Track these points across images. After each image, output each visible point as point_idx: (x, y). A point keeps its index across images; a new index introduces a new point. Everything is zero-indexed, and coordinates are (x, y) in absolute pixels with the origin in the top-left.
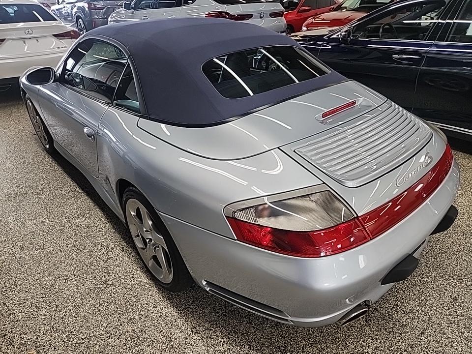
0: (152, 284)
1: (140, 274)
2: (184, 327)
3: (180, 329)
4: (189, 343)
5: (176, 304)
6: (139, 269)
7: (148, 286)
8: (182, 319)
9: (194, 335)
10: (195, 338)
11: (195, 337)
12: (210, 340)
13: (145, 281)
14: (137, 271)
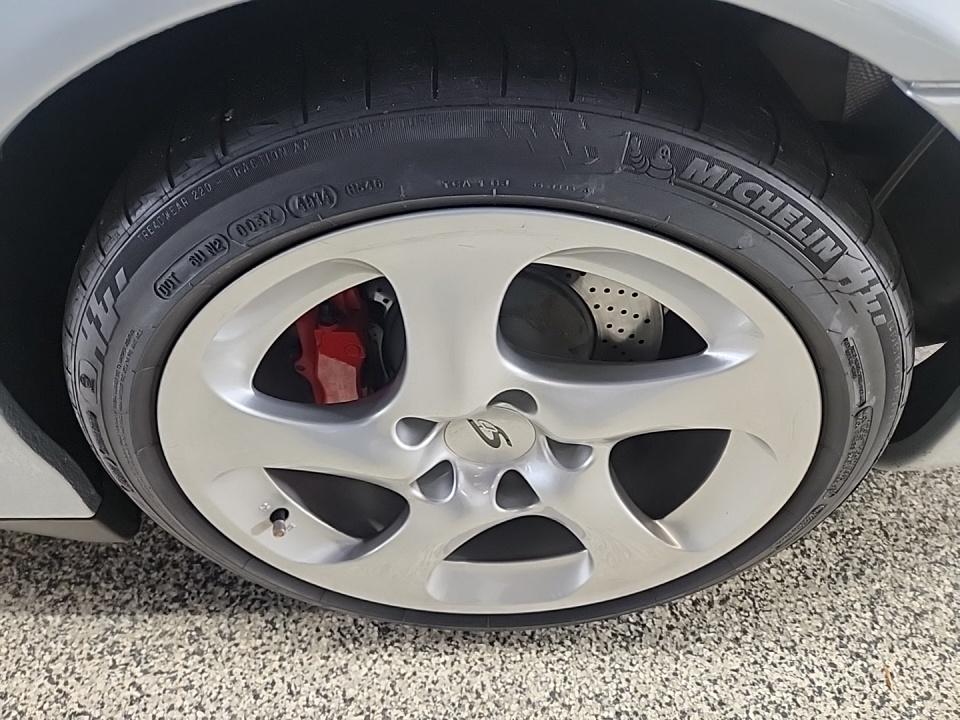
0: (492, 656)
1: (380, 668)
2: (818, 674)
3: (820, 690)
4: (910, 702)
5: (676, 633)
6: (339, 658)
7: (486, 677)
8: (773, 657)
9: (879, 663)
10: (893, 668)
11: (892, 665)
12: (928, 625)
13: (444, 673)
14: (344, 669)
